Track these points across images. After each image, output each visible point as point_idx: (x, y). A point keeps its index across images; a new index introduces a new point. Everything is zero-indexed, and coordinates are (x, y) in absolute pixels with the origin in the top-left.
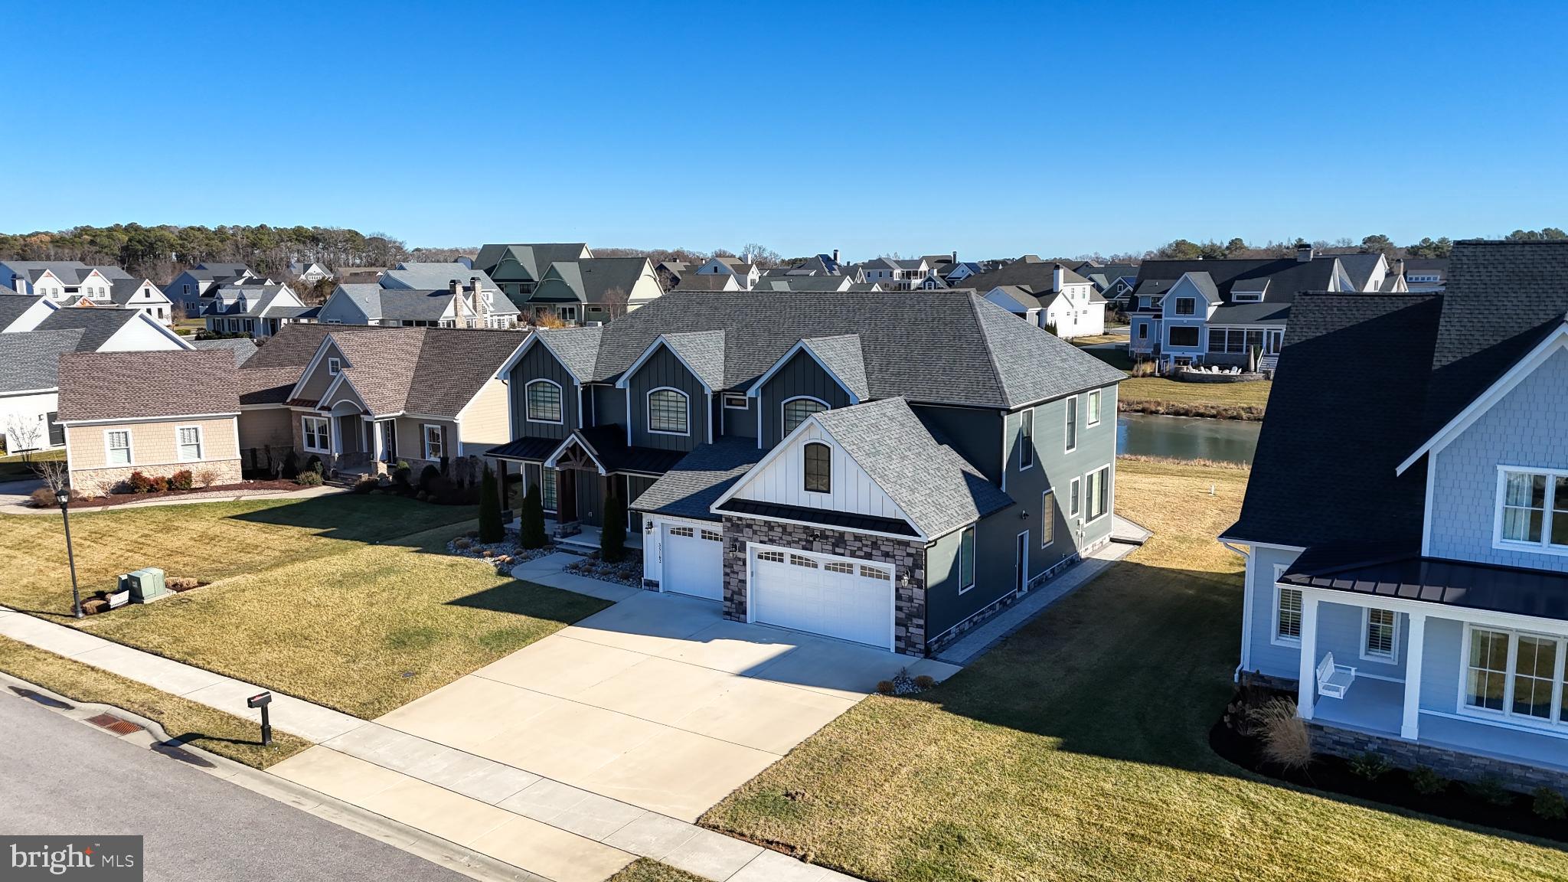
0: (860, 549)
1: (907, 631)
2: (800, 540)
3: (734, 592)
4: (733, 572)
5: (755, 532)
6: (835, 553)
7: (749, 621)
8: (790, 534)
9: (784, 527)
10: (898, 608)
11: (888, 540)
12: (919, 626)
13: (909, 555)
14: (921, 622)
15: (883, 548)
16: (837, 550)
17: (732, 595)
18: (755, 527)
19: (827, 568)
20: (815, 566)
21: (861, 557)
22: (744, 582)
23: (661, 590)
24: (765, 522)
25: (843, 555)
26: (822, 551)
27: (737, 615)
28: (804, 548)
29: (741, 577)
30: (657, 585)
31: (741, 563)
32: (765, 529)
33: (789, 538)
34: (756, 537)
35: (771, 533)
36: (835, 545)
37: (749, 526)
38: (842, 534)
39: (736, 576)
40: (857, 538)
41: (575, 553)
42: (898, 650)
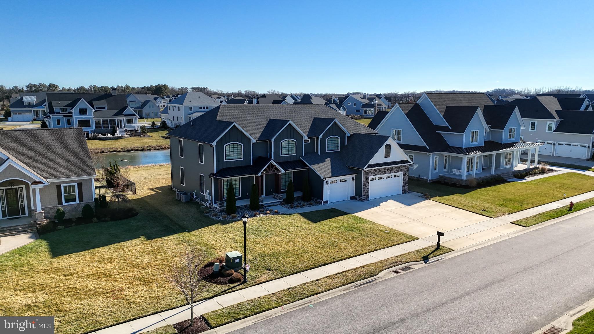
0: (396, 170)
1: (405, 188)
2: (383, 172)
3: (366, 193)
4: (366, 187)
5: (372, 173)
6: (391, 173)
7: (369, 200)
8: (381, 171)
9: (379, 169)
10: (403, 183)
11: (402, 166)
12: (407, 186)
13: (406, 168)
14: (407, 184)
15: (401, 168)
16: (392, 172)
17: (365, 194)
18: (372, 172)
19: (386, 178)
20: (383, 179)
21: (396, 172)
22: (368, 189)
23: (329, 203)
24: (375, 169)
25: (392, 173)
26: (388, 173)
27: (366, 199)
28: (384, 174)
29: (368, 188)
30: (328, 202)
31: (368, 183)
32: (374, 171)
33: (380, 172)
34: (372, 175)
35: (376, 172)
36: (391, 171)
37: (370, 172)
38: (392, 167)
39: (366, 188)
40: (396, 167)
41: (273, 205)
42: (403, 193)
